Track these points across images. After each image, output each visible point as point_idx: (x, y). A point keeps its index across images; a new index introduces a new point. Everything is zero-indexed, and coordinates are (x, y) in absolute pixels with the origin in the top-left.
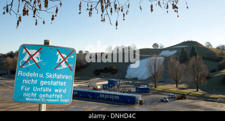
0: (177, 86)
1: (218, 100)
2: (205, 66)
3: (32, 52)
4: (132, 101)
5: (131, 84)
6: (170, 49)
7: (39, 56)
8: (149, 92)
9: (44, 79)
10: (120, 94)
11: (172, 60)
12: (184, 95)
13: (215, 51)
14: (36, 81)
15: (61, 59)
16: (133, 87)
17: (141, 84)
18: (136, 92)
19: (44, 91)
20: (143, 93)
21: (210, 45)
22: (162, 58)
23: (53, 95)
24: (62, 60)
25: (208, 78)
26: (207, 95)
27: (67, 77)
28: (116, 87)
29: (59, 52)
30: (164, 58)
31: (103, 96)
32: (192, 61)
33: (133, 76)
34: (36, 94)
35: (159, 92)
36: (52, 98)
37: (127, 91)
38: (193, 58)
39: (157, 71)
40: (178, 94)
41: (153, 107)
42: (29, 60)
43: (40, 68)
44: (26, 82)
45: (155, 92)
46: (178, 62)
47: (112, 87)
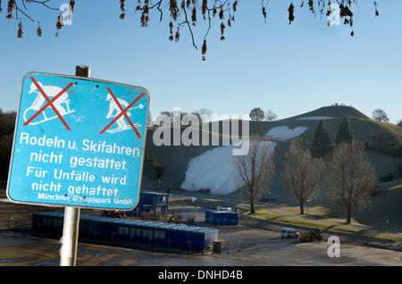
0: (302, 210)
1: (395, 244)
2: (369, 164)
3: (52, 91)
4: (195, 243)
5: (195, 204)
6: (291, 122)
7: (67, 102)
8: (236, 224)
9: (79, 154)
10: (168, 226)
11: (294, 149)
12: (317, 231)
13: (393, 131)
14: (61, 156)
15: (115, 111)
16: (199, 211)
17: (219, 204)
18: (207, 223)
19: (79, 178)
20: (222, 224)
21: (384, 117)
22: (270, 143)
23: (99, 189)
24: (119, 112)
25: (374, 194)
26: (371, 234)
27: (129, 151)
28: (158, 210)
29: (112, 94)
30: (275, 144)
31: (127, 231)
32: (341, 152)
33: (201, 185)
34: (59, 186)
35: (261, 225)
36: (96, 196)
37: (183, 220)
38: (344, 146)
39: (257, 174)
40: (303, 228)
41: (245, 259)
42: (43, 108)
43: (68, 128)
44: (39, 157)
45: (251, 223)
46: (308, 155)
47: (148, 210)
